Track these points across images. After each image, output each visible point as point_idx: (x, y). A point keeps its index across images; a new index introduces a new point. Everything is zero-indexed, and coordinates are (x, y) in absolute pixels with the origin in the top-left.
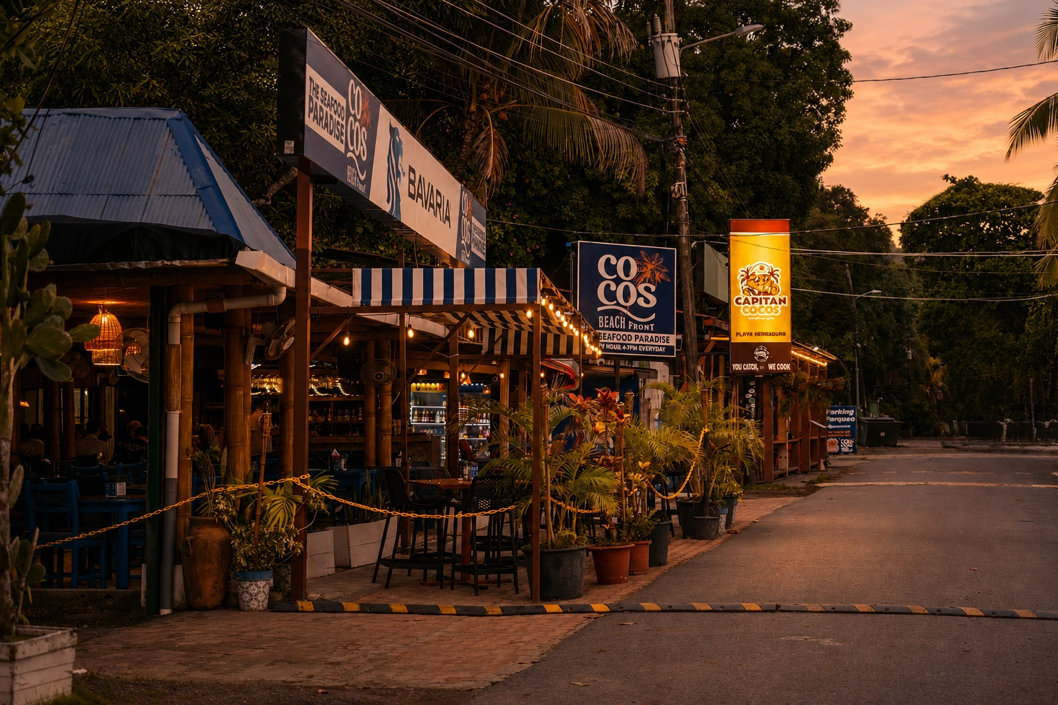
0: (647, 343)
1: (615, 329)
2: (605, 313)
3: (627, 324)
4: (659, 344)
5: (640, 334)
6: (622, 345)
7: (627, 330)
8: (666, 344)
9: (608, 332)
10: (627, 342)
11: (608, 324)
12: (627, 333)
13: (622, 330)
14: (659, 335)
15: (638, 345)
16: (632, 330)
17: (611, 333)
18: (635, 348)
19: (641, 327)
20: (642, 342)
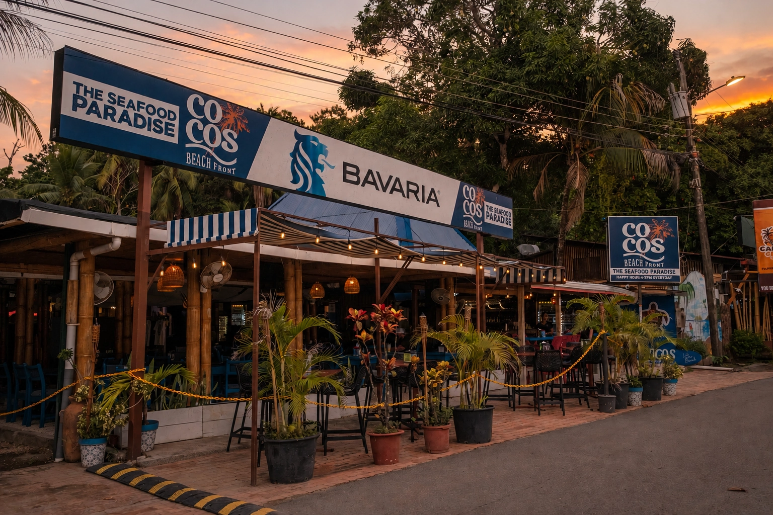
0: (659, 274)
1: (636, 267)
2: (627, 258)
3: (644, 264)
4: (667, 274)
5: (654, 269)
6: (640, 276)
7: (644, 267)
8: (672, 274)
9: (631, 269)
10: (645, 274)
11: (631, 264)
12: (645, 269)
13: (641, 267)
14: (667, 269)
15: (653, 276)
16: (648, 267)
17: (634, 269)
18: (651, 278)
19: (654, 265)
20: (655, 274)
